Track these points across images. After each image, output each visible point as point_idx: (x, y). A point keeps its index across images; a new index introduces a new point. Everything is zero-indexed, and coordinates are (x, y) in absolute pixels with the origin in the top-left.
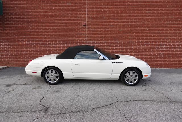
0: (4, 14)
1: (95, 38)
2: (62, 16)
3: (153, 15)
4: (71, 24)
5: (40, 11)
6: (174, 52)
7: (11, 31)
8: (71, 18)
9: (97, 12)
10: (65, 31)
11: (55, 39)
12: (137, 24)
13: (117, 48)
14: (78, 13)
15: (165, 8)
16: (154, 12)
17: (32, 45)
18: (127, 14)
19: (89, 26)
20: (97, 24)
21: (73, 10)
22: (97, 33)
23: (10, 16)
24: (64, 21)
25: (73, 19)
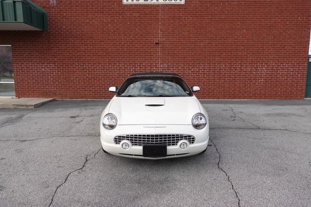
0: (49, 29)
1: (171, 60)
2: (126, 31)
3: (250, 29)
4: (139, 41)
5: (98, 25)
6: (278, 77)
7: (59, 52)
8: (139, 33)
9: (174, 25)
10: (131, 52)
11: (118, 62)
12: (228, 41)
13: (201, 74)
14: (148, 27)
15: (266, 19)
16: (251, 25)
17: (86, 69)
18: (215, 27)
19: (163, 43)
20: (174, 41)
21: (142, 23)
22: (174, 54)
23: (57, 31)
24: (130, 37)
25: (143, 35)
